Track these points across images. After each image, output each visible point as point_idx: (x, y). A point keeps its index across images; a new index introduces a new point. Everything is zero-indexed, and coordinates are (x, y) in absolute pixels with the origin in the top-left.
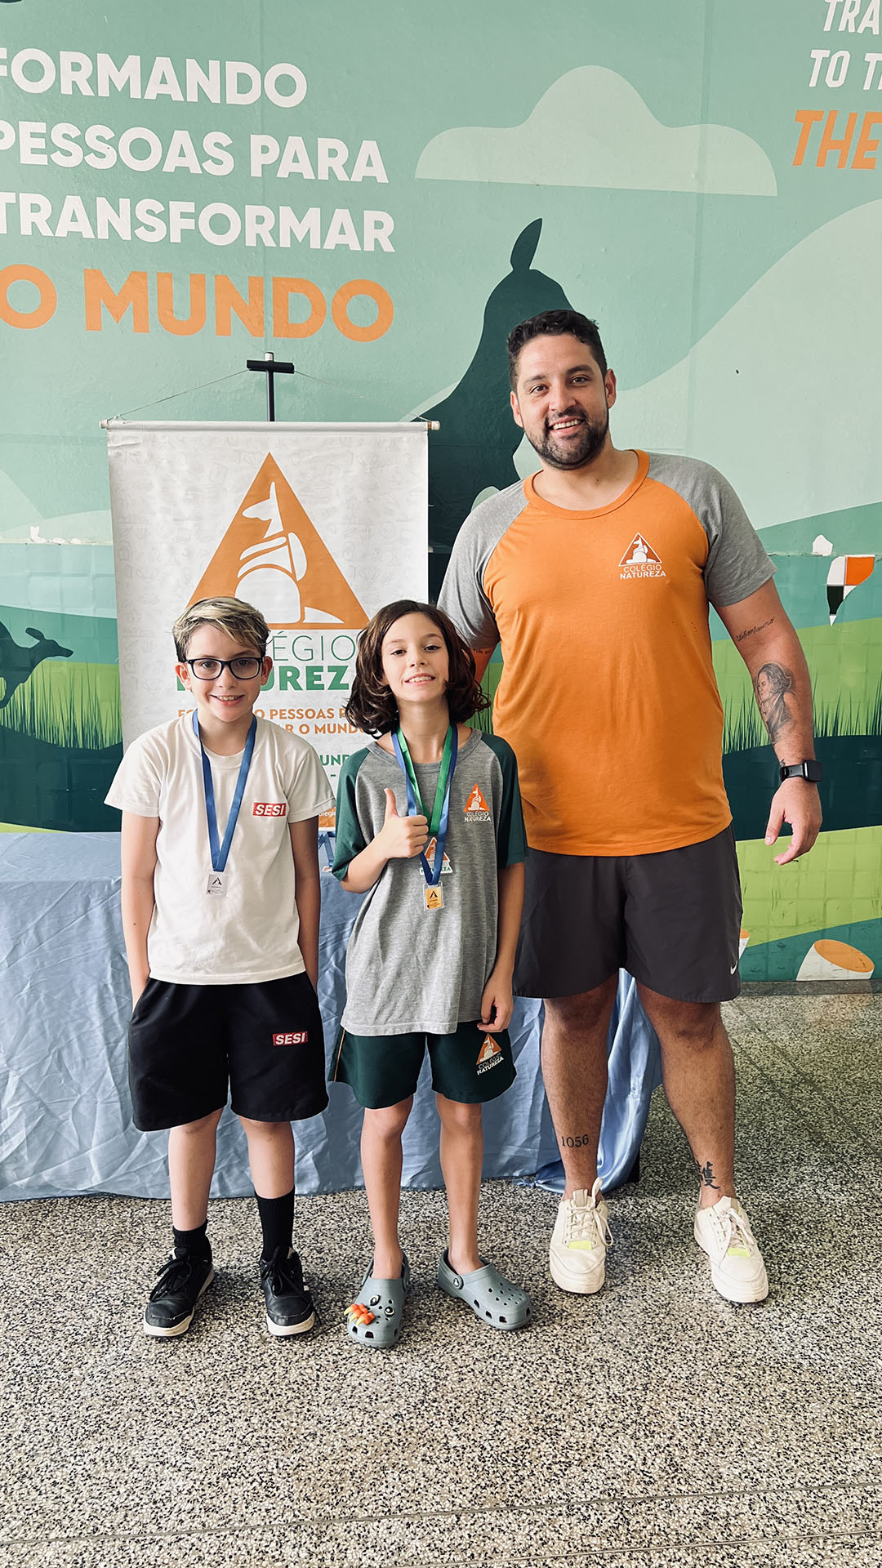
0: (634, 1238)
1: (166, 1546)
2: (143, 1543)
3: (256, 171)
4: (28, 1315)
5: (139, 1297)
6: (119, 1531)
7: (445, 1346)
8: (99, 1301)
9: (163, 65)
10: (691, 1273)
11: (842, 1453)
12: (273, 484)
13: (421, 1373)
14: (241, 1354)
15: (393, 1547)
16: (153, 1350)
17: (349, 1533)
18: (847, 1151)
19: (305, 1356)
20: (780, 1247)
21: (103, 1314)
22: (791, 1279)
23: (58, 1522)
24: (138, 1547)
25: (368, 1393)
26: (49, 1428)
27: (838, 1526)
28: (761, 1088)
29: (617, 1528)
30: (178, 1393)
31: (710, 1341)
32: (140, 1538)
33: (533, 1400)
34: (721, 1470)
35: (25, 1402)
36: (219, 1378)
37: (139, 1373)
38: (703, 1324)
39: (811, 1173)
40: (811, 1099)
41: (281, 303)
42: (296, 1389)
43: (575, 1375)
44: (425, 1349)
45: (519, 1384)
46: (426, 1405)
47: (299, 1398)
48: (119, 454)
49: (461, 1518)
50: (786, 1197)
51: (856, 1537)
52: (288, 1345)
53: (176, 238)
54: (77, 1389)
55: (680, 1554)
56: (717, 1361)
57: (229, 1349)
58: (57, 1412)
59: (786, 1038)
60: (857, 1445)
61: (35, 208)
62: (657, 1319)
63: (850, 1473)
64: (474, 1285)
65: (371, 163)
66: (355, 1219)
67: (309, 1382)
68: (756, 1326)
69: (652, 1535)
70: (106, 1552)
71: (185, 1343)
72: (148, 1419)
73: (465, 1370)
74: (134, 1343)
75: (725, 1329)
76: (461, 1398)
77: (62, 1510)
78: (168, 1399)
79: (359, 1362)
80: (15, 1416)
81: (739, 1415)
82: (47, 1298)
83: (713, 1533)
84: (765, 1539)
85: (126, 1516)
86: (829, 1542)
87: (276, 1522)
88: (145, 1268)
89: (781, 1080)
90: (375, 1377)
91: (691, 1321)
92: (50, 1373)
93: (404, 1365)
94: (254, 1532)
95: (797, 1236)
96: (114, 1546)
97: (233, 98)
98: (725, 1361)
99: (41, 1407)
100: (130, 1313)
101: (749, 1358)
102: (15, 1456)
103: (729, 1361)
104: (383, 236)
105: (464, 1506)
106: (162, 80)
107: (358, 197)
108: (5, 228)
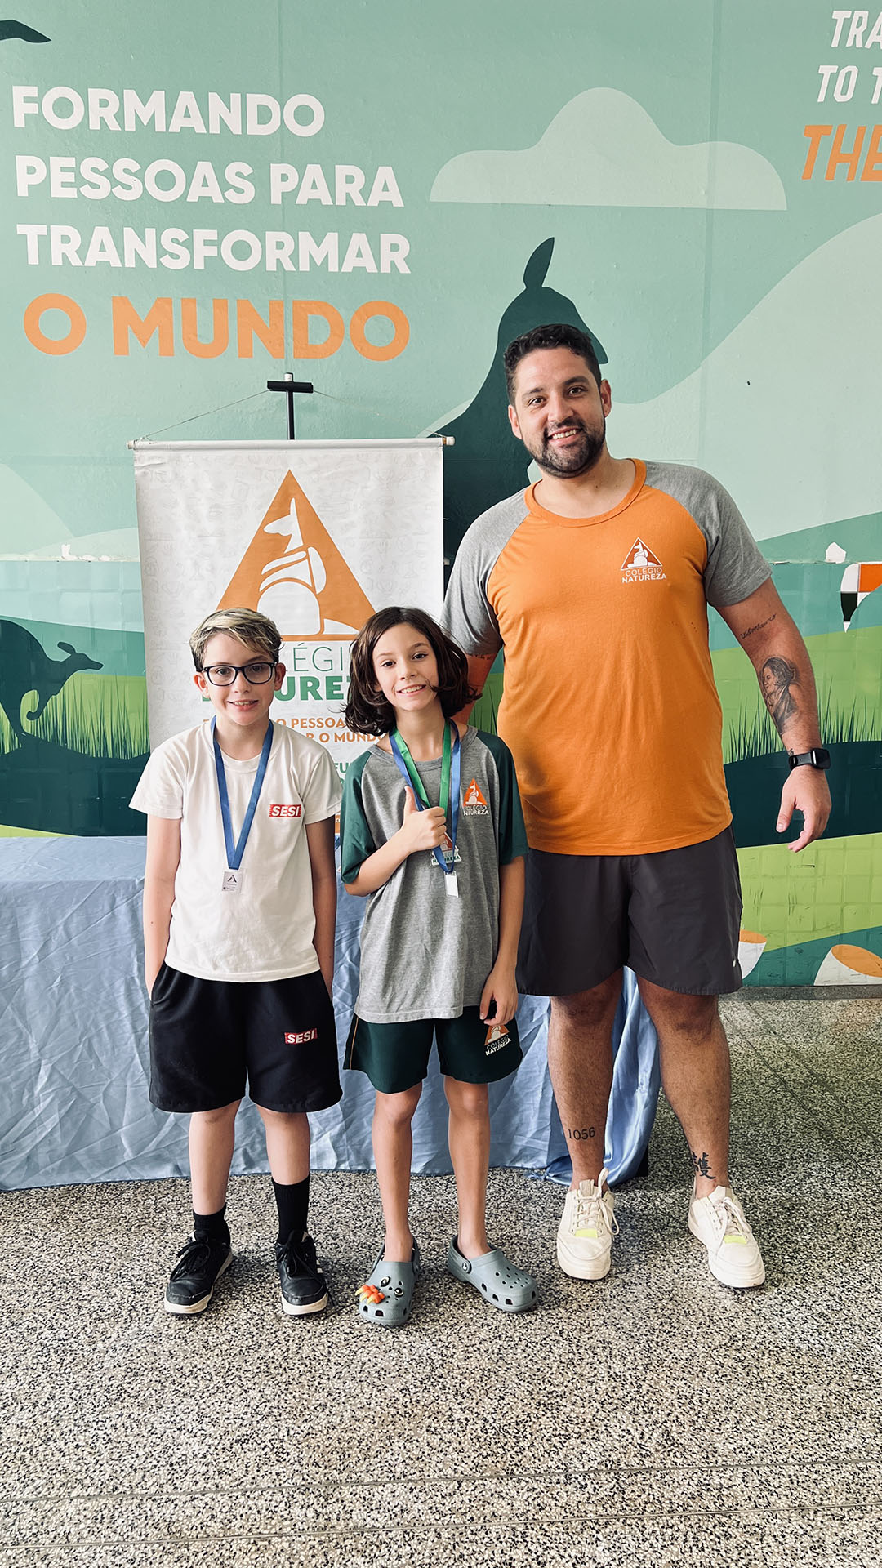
0: (641, 1228)
1: (181, 1504)
2: (159, 1501)
3: (276, 199)
4: (56, 1293)
5: (161, 1278)
6: (137, 1491)
7: (452, 1326)
8: (122, 1281)
9: (186, 99)
10: (696, 1262)
11: (836, 1431)
12: (293, 500)
13: (429, 1351)
14: (257, 1331)
15: (396, 1510)
16: (173, 1326)
17: (354, 1495)
18: (856, 1149)
19: (318, 1334)
20: (785, 1239)
21: (127, 1292)
22: (794, 1269)
23: (80, 1482)
24: (155, 1505)
25: (377, 1368)
26: (73, 1396)
27: (829, 1499)
28: (773, 1088)
29: (613, 1496)
30: (196, 1366)
31: (711, 1325)
32: (157, 1497)
33: (536, 1377)
34: (716, 1445)
35: (51, 1371)
36: (235, 1352)
37: (160, 1347)
38: (706, 1310)
39: (820, 1169)
40: (823, 1098)
41: (300, 324)
42: (308, 1363)
43: (577, 1355)
44: (433, 1329)
45: (523, 1362)
46: (432, 1380)
47: (310, 1372)
48: (145, 474)
49: (463, 1484)
50: (793, 1191)
51: (846, 1510)
52: (302, 1323)
53: (199, 265)
54: (101, 1361)
55: (673, 1521)
56: (717, 1344)
57: (245, 1327)
58: (81, 1382)
59: (801, 1040)
60: (852, 1424)
61: (66, 239)
62: (660, 1305)
63: (843, 1450)
64: (482, 1269)
65: (387, 188)
66: (369, 1208)
67: (321, 1358)
68: (757, 1312)
69: (646, 1503)
70: (124, 1509)
71: (204, 1321)
72: (167, 1390)
73: (471, 1349)
74: (155, 1319)
75: (727, 1315)
76: (466, 1375)
77: (84, 1470)
78: (187, 1371)
79: (369, 1340)
80: (42, 1385)
81: (736, 1394)
82: (74, 1277)
83: (706, 1503)
84: (756, 1510)
85: (144, 1476)
86: (819, 1513)
87: (286, 1485)
88: (167, 1251)
89: (794, 1081)
90: (384, 1354)
91: (693, 1306)
92: (75, 1346)
93: (413, 1343)
94: (264, 1493)
95: (802, 1229)
96: (131, 1504)
97: (255, 128)
98: (725, 1344)
99: (66, 1376)
100: (152, 1292)
101: (749, 1342)
102: (41, 1421)
103: (729, 1344)
104: (399, 258)
105: (466, 1473)
106: (187, 115)
107: (375, 221)
108: (33, 258)
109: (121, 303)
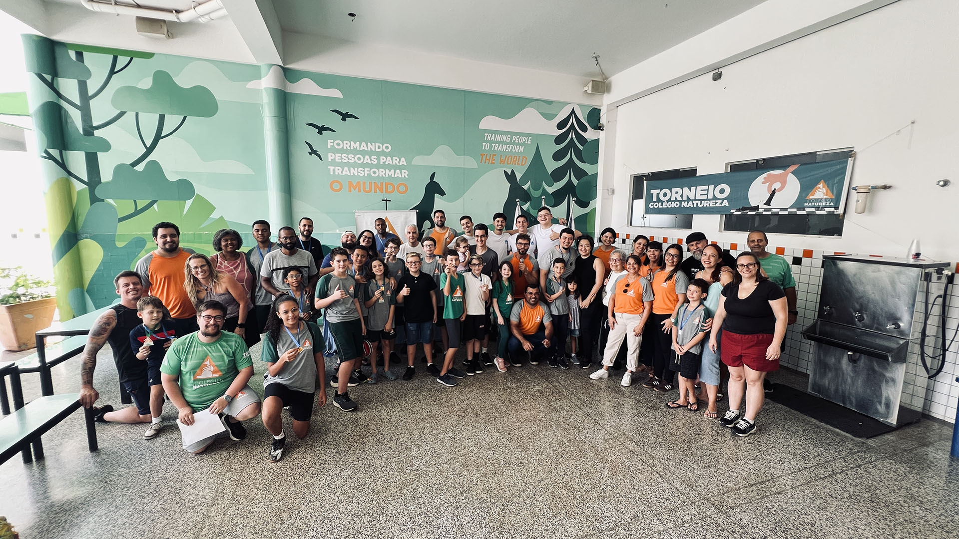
3: (381, 163)
9: (364, 144)
12: (387, 222)
41: (387, 188)
48: (357, 217)
53: (366, 175)
61: (338, 170)
65: (403, 162)
97: (377, 150)
104: (406, 175)
106: (364, 146)
107: (401, 168)
108: (332, 173)
109: (350, 182)
